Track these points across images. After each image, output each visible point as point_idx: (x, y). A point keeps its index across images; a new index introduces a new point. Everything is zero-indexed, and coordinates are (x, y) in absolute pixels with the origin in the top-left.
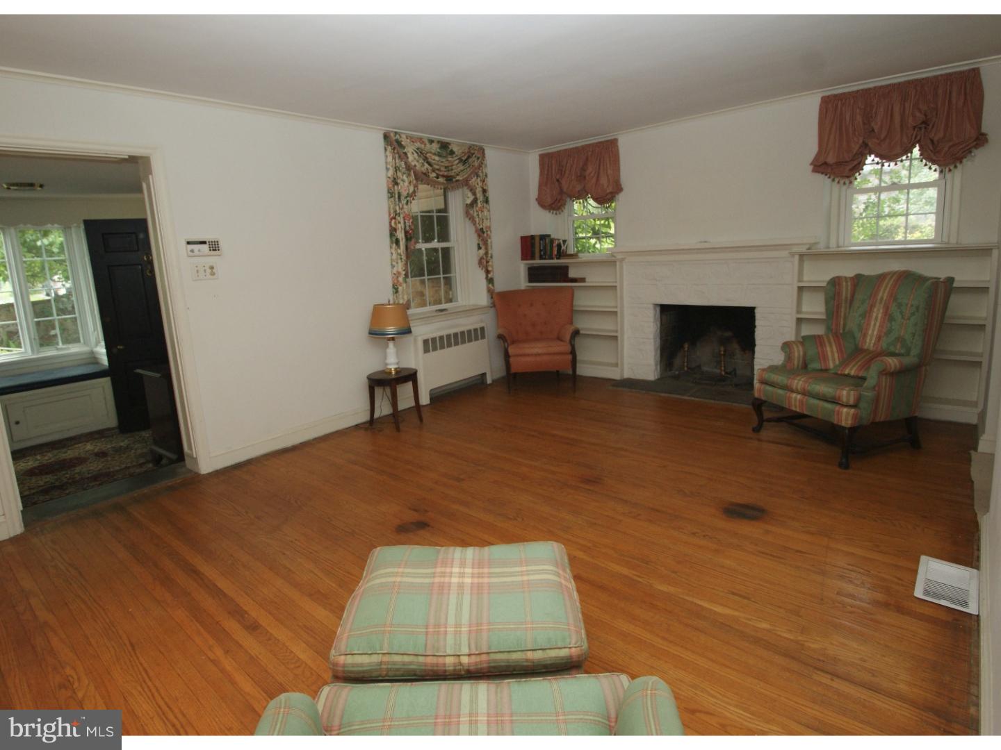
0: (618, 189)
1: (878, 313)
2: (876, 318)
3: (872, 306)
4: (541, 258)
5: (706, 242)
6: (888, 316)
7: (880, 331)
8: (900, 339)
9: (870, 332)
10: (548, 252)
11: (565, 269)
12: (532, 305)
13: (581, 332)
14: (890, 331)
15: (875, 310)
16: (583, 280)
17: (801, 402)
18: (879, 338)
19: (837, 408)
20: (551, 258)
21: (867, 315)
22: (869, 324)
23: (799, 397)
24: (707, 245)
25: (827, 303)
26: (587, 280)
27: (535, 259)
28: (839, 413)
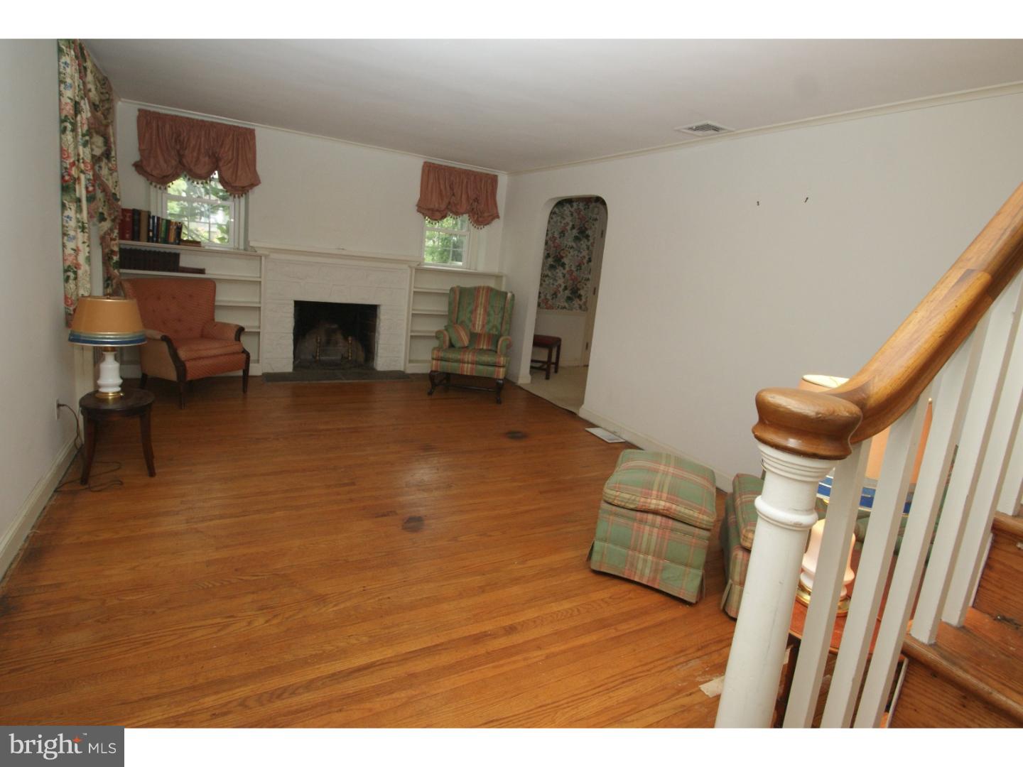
0: (255, 182)
1: (480, 311)
2: (480, 314)
3: (477, 307)
4: (149, 239)
5: (343, 249)
6: (487, 313)
7: (483, 322)
8: (494, 326)
9: (477, 323)
10: (162, 235)
11: (176, 256)
12: (159, 298)
13: (246, 330)
14: (489, 322)
15: (479, 309)
16: (202, 271)
17: (472, 369)
18: (483, 326)
19: (497, 369)
20: (166, 241)
21: (473, 312)
22: (476, 318)
23: (470, 365)
24: (344, 253)
25: (450, 304)
26: (206, 272)
27: (139, 240)
28: (498, 372)
